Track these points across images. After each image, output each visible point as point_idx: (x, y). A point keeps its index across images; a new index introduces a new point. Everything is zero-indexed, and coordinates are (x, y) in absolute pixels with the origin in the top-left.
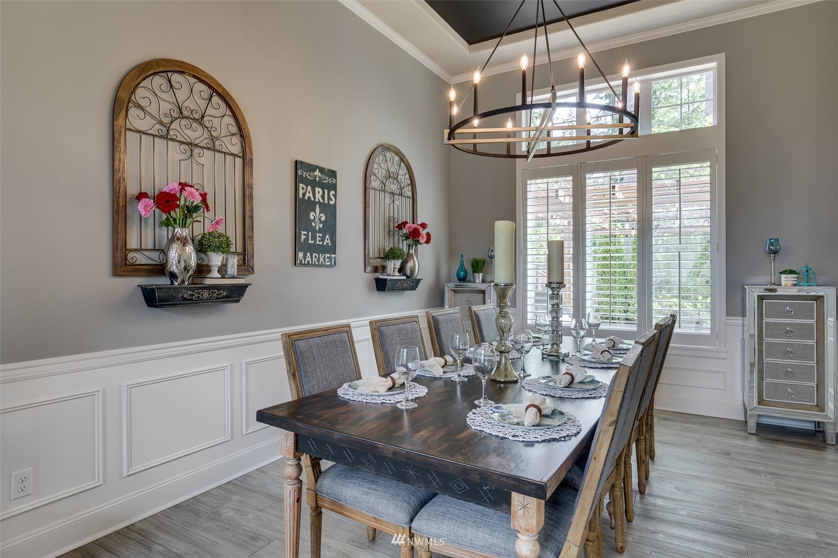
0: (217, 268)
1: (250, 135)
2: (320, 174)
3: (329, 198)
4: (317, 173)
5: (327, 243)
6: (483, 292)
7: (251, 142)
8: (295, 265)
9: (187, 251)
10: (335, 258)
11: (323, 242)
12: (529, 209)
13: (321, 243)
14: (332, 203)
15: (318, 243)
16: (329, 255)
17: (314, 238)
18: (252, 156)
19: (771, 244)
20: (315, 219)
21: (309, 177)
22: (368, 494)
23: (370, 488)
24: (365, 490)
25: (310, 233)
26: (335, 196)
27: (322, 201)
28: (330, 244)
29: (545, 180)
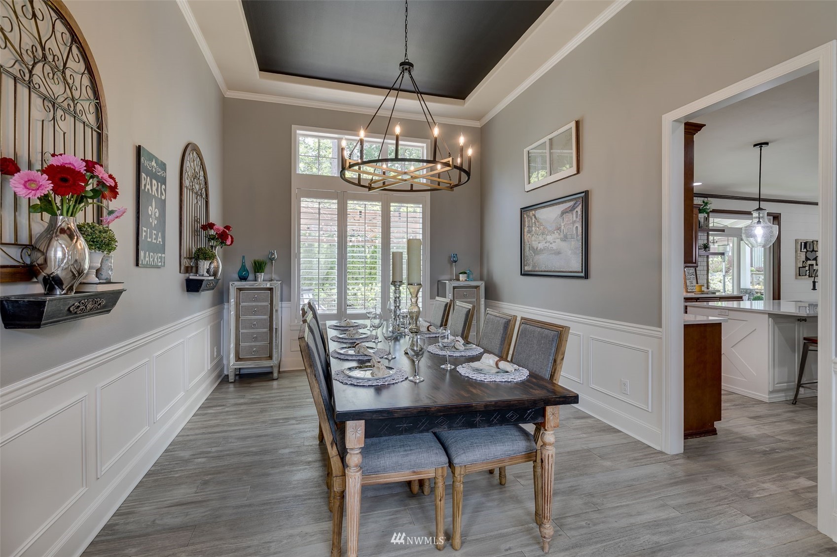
0: (95, 271)
1: (106, 106)
2: (155, 165)
3: (162, 193)
4: (154, 163)
5: (160, 242)
6: (271, 289)
7: (106, 114)
8: (137, 265)
9: (79, 247)
10: (164, 257)
11: (157, 241)
12: (302, 221)
13: (155, 241)
14: (163, 198)
15: (153, 241)
16: (160, 255)
17: (151, 237)
18: (108, 132)
19: (454, 257)
20: (152, 214)
21: (148, 167)
22: (407, 455)
23: (406, 451)
24: (402, 453)
25: (148, 230)
26: (165, 190)
27: (157, 195)
28: (161, 243)
29: (319, 200)
